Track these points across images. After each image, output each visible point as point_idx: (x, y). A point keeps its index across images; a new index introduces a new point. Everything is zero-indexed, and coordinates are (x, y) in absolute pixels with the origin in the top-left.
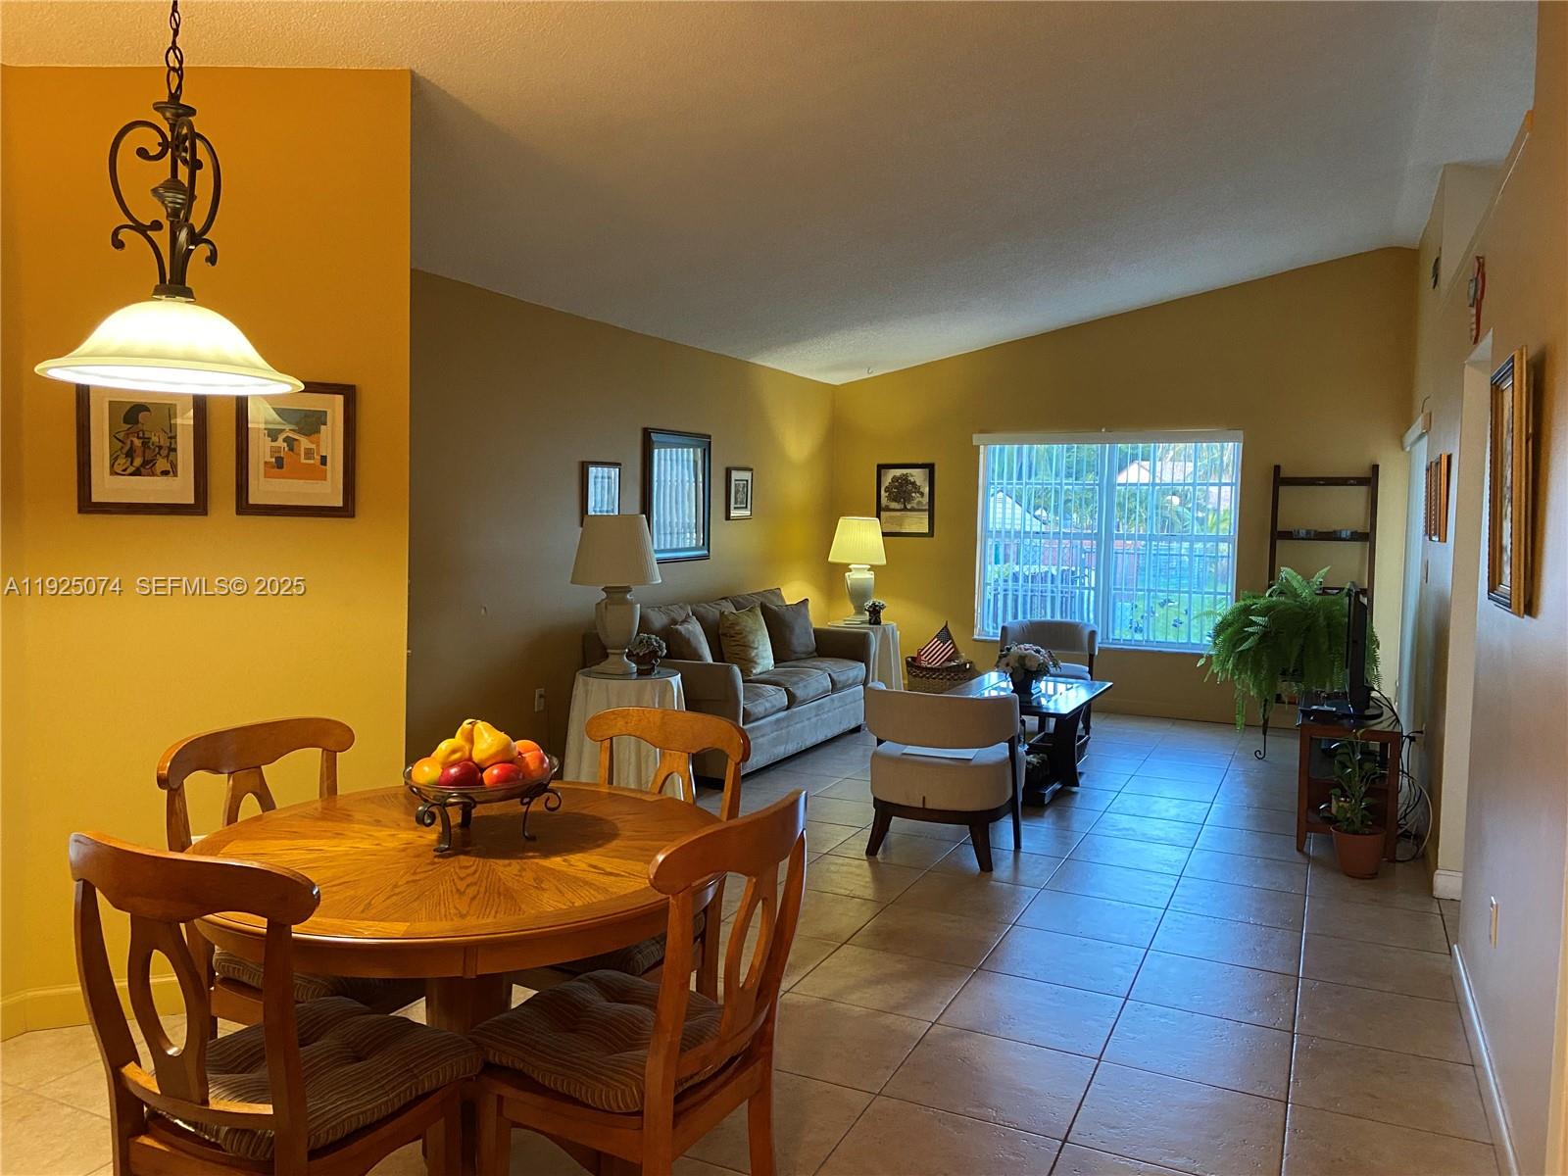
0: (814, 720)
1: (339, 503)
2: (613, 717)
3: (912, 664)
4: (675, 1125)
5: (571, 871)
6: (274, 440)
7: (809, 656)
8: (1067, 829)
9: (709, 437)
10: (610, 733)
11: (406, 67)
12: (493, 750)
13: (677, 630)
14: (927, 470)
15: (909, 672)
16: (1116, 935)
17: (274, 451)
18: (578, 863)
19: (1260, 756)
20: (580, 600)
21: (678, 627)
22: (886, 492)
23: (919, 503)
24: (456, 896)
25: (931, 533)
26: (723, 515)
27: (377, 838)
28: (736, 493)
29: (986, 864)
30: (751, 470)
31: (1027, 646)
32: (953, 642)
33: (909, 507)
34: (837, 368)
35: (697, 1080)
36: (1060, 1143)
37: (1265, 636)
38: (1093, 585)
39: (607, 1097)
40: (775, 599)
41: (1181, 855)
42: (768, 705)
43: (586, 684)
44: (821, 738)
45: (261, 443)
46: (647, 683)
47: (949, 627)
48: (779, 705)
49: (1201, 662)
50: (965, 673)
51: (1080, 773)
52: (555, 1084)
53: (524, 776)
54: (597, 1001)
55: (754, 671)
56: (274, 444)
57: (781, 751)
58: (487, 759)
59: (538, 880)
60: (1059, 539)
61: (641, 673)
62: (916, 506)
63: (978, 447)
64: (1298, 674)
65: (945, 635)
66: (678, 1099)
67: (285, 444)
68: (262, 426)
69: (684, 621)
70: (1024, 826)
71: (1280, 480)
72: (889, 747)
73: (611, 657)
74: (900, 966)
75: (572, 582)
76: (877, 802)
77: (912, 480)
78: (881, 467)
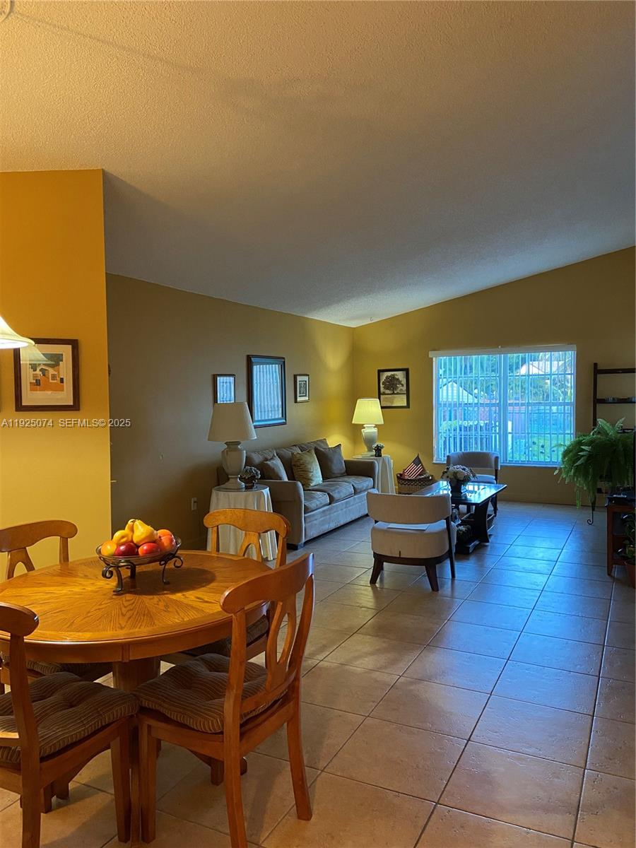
0: (345, 510)
1: (71, 403)
2: (217, 514)
3: (400, 478)
4: (241, 740)
5: (185, 601)
6: (35, 370)
7: (342, 475)
8: (482, 566)
9: (284, 358)
10: (217, 523)
11: (99, 168)
12: (143, 536)
13: (267, 464)
14: (405, 372)
15: (399, 483)
16: (504, 625)
17: (35, 376)
18: (190, 597)
19: (590, 523)
20: (211, 450)
21: (268, 462)
22: (383, 384)
23: (401, 390)
24: (121, 617)
25: (408, 406)
26: (293, 400)
27: (84, 585)
28: (300, 387)
29: (435, 587)
30: (308, 375)
31: (459, 466)
32: (422, 465)
33: (395, 392)
34: (353, 318)
35: (254, 714)
36: (466, 741)
37: (590, 457)
38: (497, 431)
39: (204, 725)
40: (322, 445)
41: (544, 579)
42: (318, 503)
43: (217, 495)
44: (349, 520)
45: (28, 373)
46: (250, 493)
47: (420, 457)
48: (324, 503)
49: (556, 472)
50: (427, 482)
51: (490, 535)
52: (177, 717)
53: (161, 551)
54: (203, 671)
55: (310, 485)
56: (34, 373)
57: (327, 527)
58: (141, 541)
59: (167, 606)
61: (247, 488)
62: (399, 392)
63: (432, 359)
64: (609, 477)
65: (417, 461)
66: (242, 726)
67: (41, 373)
68: (28, 362)
69: (272, 459)
70: (456, 565)
71: (597, 371)
72: (381, 525)
73: (231, 480)
74: (384, 645)
75: (209, 440)
76: (375, 555)
77: (397, 377)
78: (380, 372)
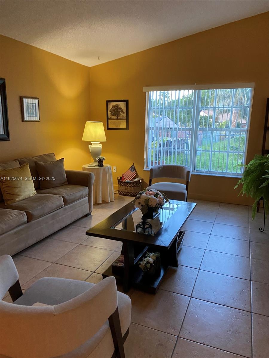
3: (120, 181)
7: (63, 184)
14: (126, 103)
15: (118, 184)
19: (262, 230)
22: (110, 112)
23: (123, 116)
25: (127, 128)
26: (20, 120)
28: (28, 109)
32: (136, 171)
33: (119, 118)
38: (189, 149)
40: (48, 158)
47: (135, 165)
50: (140, 184)
55: (17, 200)
60: (177, 130)
62: (121, 118)
63: (145, 92)
65: (133, 168)
77: (120, 107)
78: (108, 102)
